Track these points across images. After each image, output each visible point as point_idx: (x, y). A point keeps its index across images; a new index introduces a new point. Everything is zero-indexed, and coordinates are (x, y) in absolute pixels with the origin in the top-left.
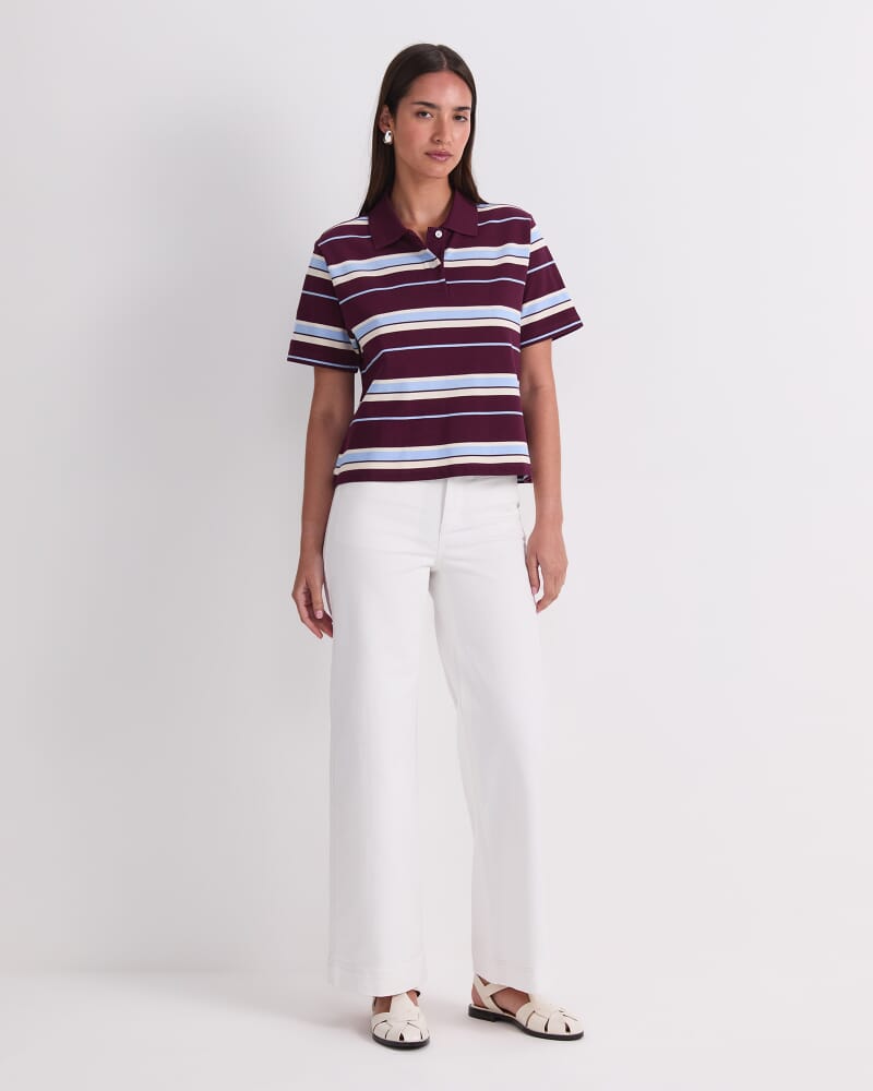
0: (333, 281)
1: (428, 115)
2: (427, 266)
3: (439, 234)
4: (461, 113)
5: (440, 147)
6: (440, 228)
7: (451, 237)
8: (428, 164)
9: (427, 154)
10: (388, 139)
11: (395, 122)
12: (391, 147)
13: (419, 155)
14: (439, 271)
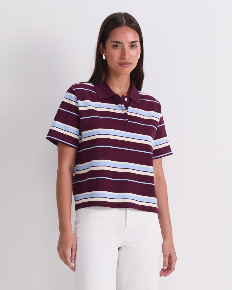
0: (79, 108)
1: (119, 47)
2: (120, 112)
3: (126, 99)
4: (134, 44)
5: (125, 61)
6: (127, 97)
7: (131, 102)
8: (120, 69)
9: (119, 64)
10: (104, 58)
11: (105, 50)
12: (106, 61)
13: (117, 65)
14: (125, 116)
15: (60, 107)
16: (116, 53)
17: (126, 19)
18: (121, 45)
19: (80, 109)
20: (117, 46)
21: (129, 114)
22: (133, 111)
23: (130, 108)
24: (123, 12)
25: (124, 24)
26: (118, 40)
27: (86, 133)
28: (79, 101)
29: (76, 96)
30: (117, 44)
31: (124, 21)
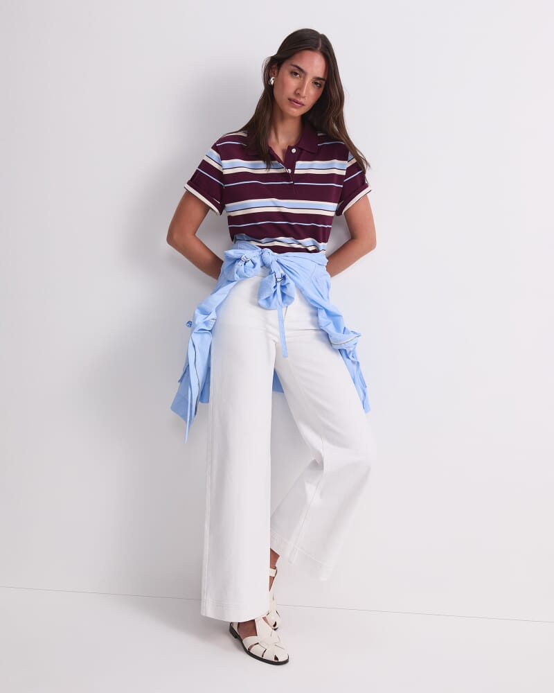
15: (199, 167)
16: (292, 83)
17: (323, 44)
18: (303, 75)
19: (226, 172)
20: (296, 74)
21: (296, 172)
22: (302, 167)
23: (299, 164)
24: (321, 32)
25: (319, 49)
26: (301, 66)
27: (232, 207)
28: (224, 162)
29: (219, 156)
30: (298, 72)
31: (320, 44)
